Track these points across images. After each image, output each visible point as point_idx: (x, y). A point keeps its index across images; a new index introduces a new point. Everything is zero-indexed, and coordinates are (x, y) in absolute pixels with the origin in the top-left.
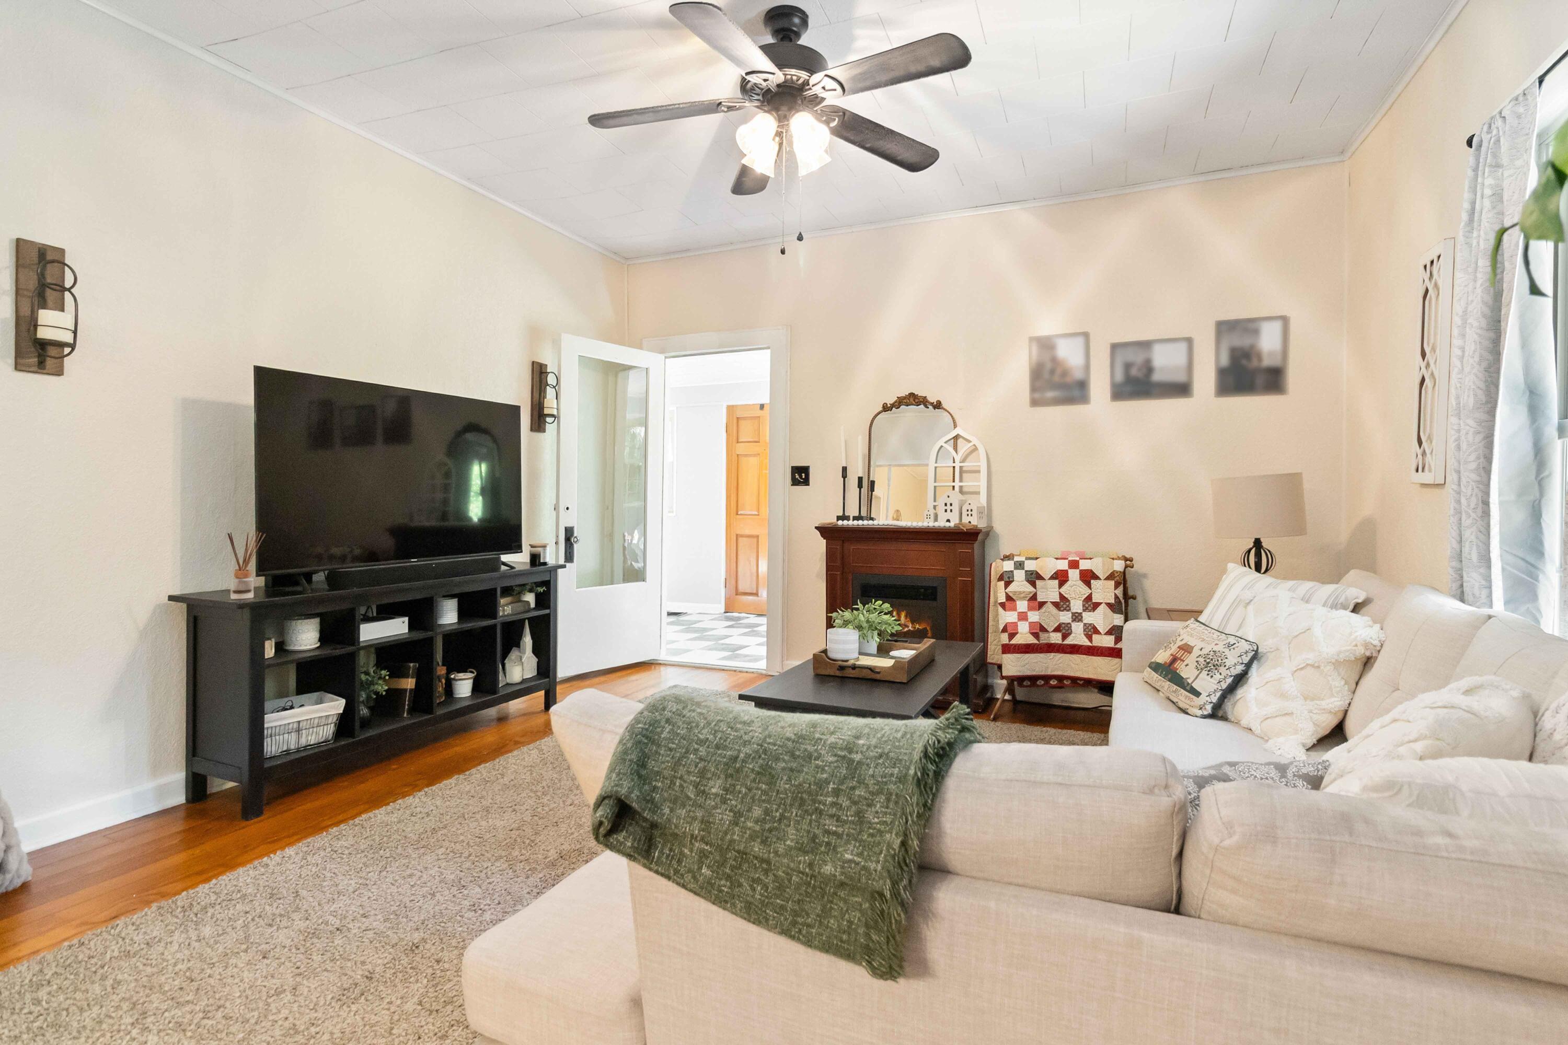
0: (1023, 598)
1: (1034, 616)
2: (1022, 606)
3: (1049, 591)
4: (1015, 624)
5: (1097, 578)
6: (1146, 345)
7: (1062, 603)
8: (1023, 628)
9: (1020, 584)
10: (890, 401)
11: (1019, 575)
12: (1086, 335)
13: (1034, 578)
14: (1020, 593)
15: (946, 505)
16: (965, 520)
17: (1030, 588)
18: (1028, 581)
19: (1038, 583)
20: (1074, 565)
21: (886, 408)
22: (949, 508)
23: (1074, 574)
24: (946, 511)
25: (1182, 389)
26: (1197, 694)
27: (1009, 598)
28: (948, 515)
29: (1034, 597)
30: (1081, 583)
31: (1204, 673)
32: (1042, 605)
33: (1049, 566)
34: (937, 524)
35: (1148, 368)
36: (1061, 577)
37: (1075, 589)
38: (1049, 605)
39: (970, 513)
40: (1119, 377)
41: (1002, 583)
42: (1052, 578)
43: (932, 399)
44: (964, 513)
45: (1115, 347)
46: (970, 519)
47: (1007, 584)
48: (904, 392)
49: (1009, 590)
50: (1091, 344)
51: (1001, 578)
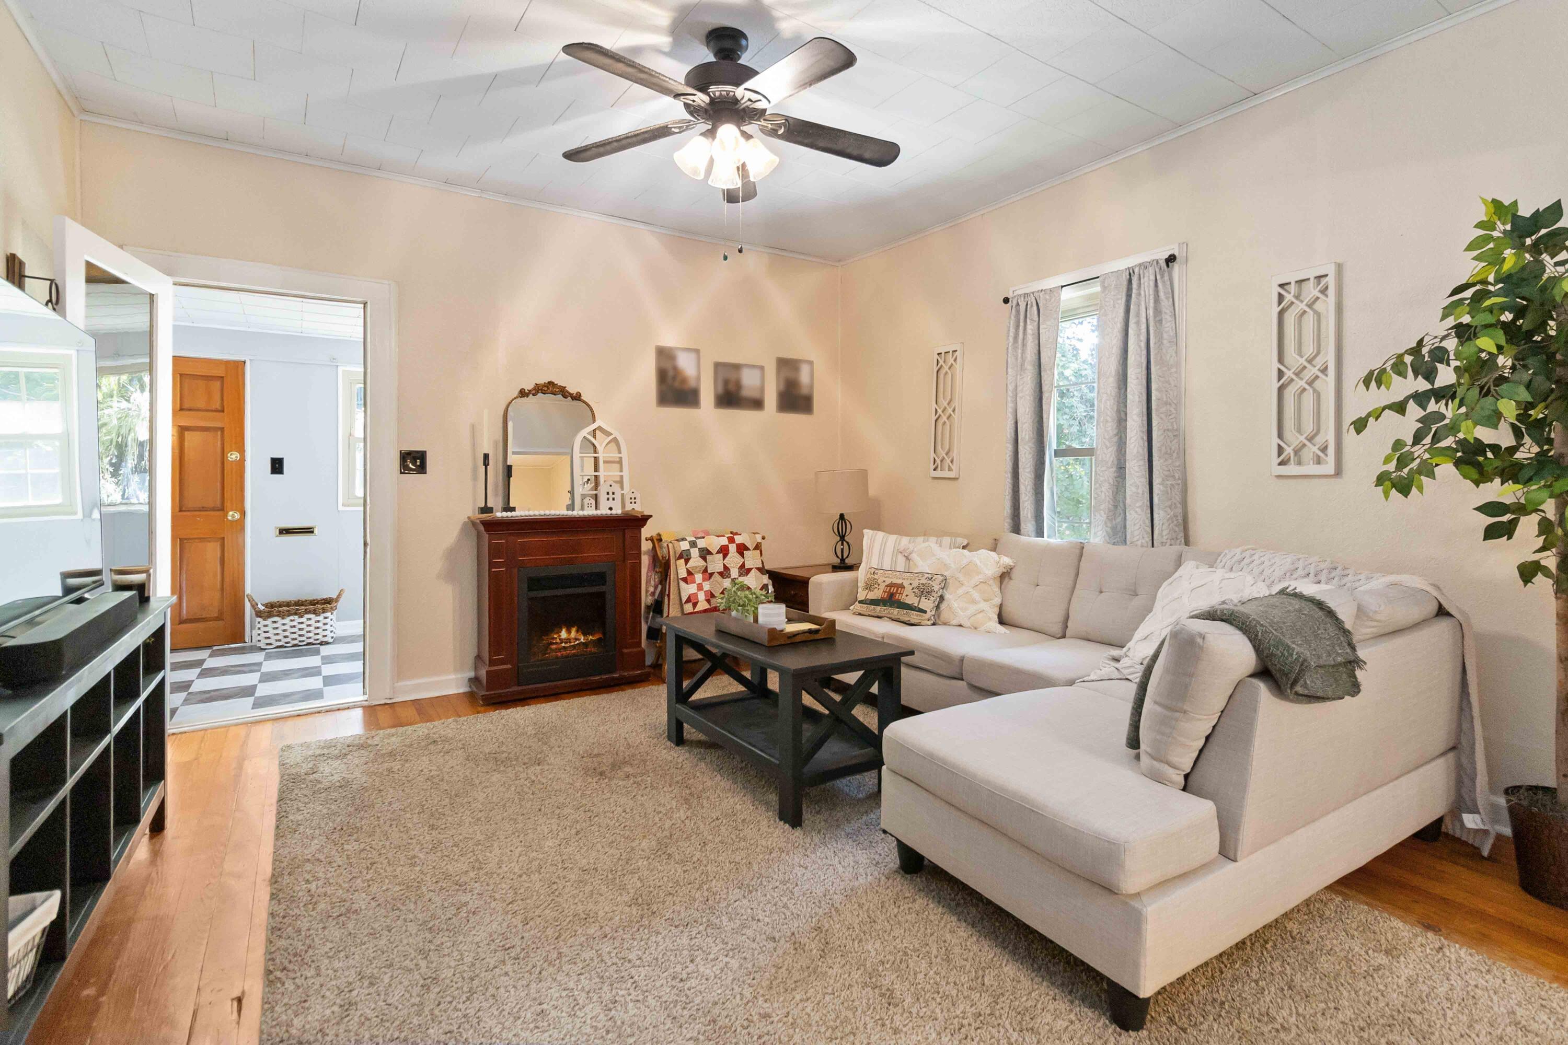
0: (699, 572)
1: (707, 586)
2: (699, 577)
3: (716, 563)
4: (696, 594)
5: (748, 549)
6: (737, 367)
7: (725, 572)
8: (701, 596)
9: (696, 561)
10: (528, 387)
11: (695, 553)
12: (697, 351)
13: (705, 554)
14: (696, 567)
15: (608, 493)
16: (629, 507)
17: (702, 563)
18: (701, 557)
19: (709, 557)
20: (731, 540)
21: (523, 394)
22: (611, 496)
23: (733, 548)
24: (608, 499)
25: (757, 404)
26: (925, 612)
27: (689, 573)
28: (611, 503)
29: (705, 571)
30: (737, 555)
31: (923, 599)
32: (711, 575)
33: (715, 543)
34: (599, 512)
35: (738, 385)
36: (724, 551)
37: (733, 560)
38: (716, 575)
39: (633, 501)
40: (720, 390)
41: (682, 561)
42: (718, 552)
43: (572, 390)
44: (627, 501)
45: (717, 365)
46: (633, 506)
47: (687, 561)
48: (543, 380)
49: (688, 565)
50: (702, 360)
51: (680, 557)
